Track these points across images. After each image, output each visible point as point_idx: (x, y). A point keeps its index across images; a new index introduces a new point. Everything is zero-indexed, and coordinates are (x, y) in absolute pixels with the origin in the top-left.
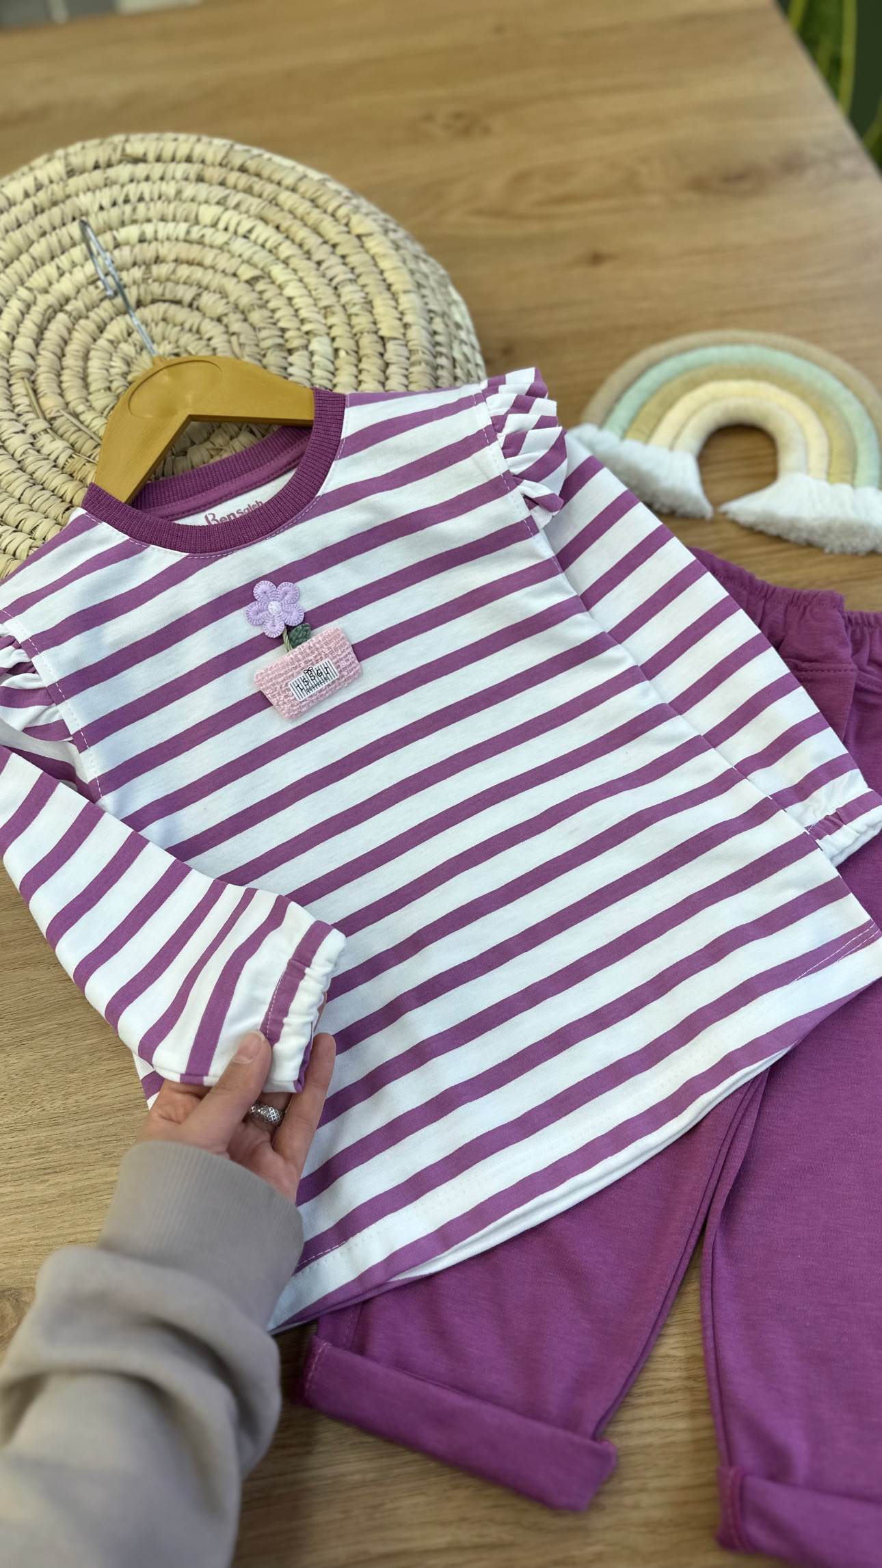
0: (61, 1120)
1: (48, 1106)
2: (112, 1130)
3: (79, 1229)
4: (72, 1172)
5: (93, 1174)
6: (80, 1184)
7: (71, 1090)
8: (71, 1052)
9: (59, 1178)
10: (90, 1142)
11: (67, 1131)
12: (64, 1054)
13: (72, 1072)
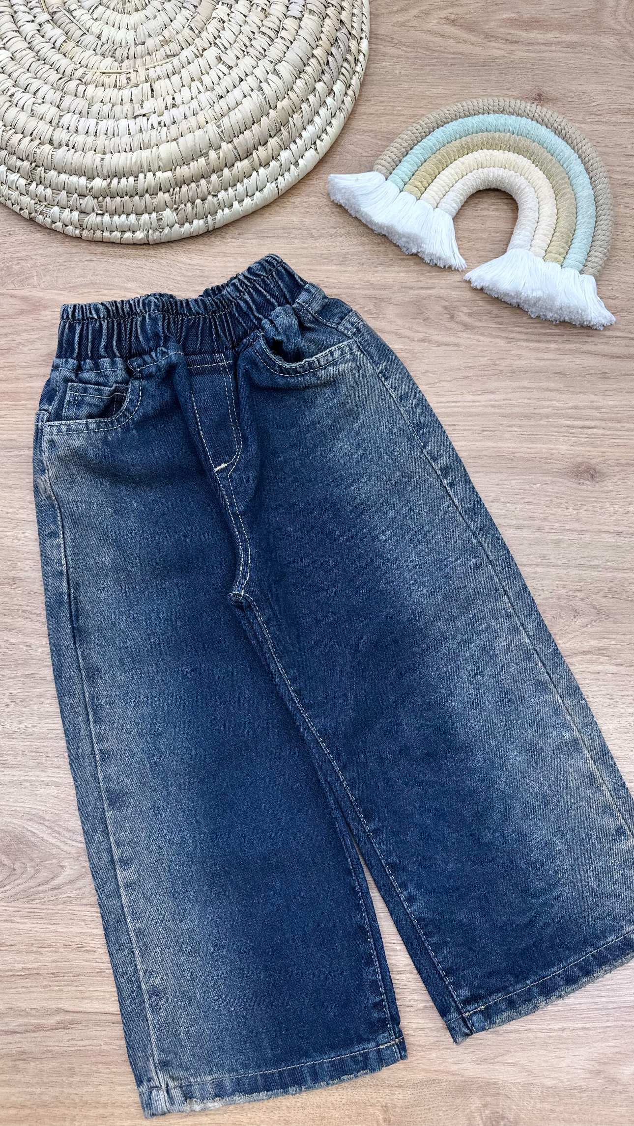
0: (15, 736)
1: (8, 726)
2: (45, 750)
3: (19, 804)
4: (18, 769)
5: (30, 774)
6: (22, 778)
7: (24, 719)
8: (26, 694)
9: (11, 772)
10: (31, 754)
11: (18, 744)
12: (22, 694)
13: (25, 707)
